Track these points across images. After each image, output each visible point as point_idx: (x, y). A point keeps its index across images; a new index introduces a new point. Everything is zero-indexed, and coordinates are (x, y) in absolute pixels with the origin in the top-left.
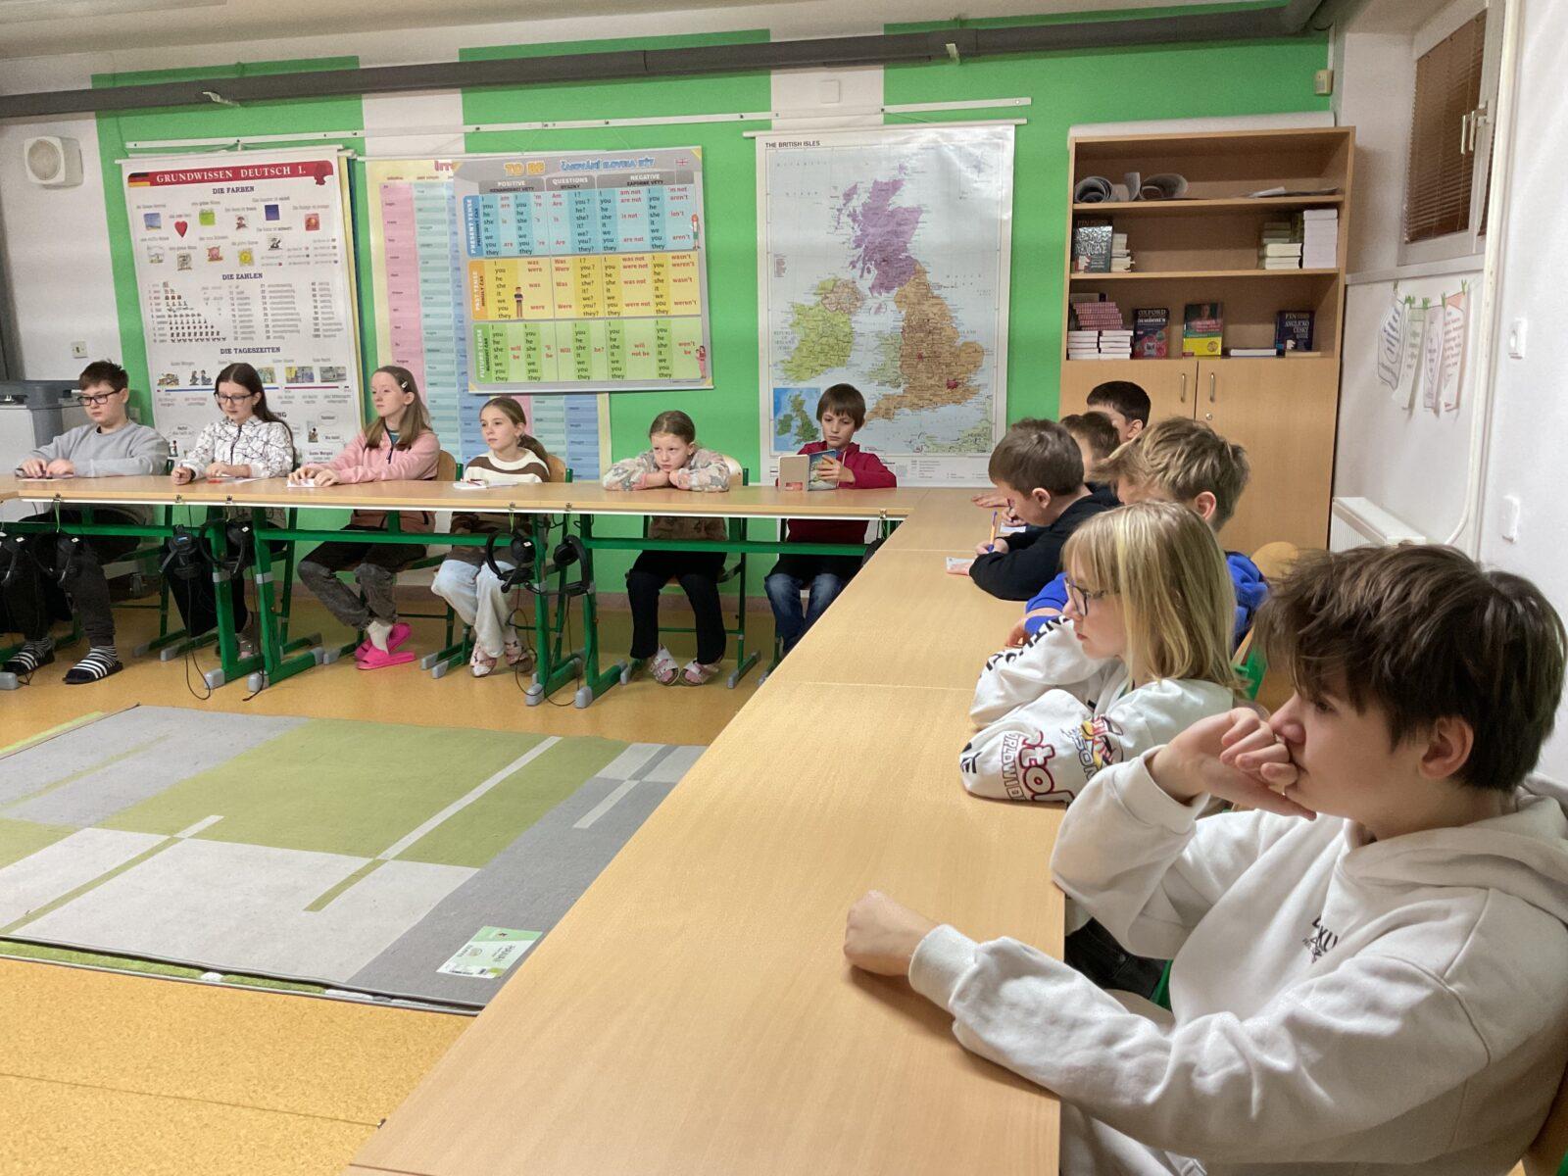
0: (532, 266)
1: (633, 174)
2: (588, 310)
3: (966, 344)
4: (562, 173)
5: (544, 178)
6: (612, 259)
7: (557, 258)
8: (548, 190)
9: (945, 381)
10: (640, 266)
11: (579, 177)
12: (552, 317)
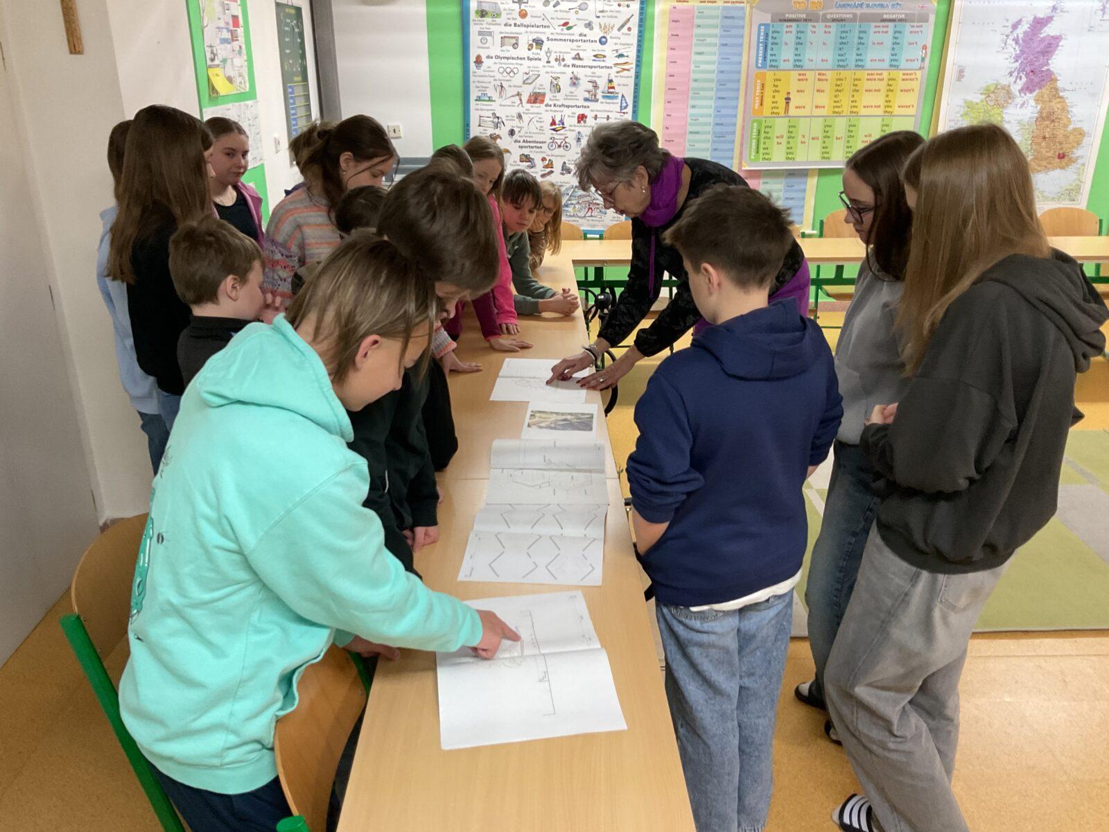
0: (801, 77)
1: (886, 14)
2: (836, 110)
3: (1075, 129)
4: (835, 10)
5: (821, 13)
6: (859, 74)
7: (820, 72)
8: (822, 22)
9: (1057, 154)
10: (879, 79)
11: (846, 14)
12: (809, 114)
